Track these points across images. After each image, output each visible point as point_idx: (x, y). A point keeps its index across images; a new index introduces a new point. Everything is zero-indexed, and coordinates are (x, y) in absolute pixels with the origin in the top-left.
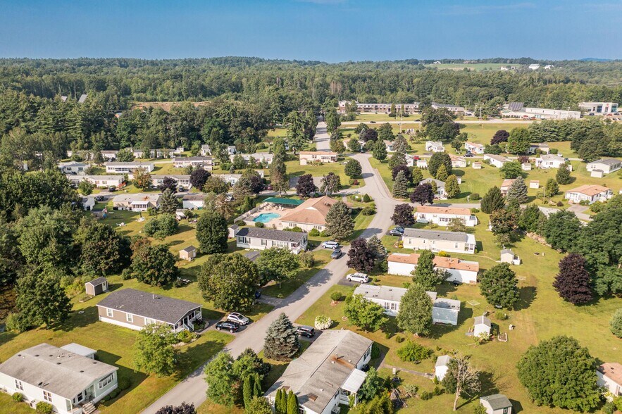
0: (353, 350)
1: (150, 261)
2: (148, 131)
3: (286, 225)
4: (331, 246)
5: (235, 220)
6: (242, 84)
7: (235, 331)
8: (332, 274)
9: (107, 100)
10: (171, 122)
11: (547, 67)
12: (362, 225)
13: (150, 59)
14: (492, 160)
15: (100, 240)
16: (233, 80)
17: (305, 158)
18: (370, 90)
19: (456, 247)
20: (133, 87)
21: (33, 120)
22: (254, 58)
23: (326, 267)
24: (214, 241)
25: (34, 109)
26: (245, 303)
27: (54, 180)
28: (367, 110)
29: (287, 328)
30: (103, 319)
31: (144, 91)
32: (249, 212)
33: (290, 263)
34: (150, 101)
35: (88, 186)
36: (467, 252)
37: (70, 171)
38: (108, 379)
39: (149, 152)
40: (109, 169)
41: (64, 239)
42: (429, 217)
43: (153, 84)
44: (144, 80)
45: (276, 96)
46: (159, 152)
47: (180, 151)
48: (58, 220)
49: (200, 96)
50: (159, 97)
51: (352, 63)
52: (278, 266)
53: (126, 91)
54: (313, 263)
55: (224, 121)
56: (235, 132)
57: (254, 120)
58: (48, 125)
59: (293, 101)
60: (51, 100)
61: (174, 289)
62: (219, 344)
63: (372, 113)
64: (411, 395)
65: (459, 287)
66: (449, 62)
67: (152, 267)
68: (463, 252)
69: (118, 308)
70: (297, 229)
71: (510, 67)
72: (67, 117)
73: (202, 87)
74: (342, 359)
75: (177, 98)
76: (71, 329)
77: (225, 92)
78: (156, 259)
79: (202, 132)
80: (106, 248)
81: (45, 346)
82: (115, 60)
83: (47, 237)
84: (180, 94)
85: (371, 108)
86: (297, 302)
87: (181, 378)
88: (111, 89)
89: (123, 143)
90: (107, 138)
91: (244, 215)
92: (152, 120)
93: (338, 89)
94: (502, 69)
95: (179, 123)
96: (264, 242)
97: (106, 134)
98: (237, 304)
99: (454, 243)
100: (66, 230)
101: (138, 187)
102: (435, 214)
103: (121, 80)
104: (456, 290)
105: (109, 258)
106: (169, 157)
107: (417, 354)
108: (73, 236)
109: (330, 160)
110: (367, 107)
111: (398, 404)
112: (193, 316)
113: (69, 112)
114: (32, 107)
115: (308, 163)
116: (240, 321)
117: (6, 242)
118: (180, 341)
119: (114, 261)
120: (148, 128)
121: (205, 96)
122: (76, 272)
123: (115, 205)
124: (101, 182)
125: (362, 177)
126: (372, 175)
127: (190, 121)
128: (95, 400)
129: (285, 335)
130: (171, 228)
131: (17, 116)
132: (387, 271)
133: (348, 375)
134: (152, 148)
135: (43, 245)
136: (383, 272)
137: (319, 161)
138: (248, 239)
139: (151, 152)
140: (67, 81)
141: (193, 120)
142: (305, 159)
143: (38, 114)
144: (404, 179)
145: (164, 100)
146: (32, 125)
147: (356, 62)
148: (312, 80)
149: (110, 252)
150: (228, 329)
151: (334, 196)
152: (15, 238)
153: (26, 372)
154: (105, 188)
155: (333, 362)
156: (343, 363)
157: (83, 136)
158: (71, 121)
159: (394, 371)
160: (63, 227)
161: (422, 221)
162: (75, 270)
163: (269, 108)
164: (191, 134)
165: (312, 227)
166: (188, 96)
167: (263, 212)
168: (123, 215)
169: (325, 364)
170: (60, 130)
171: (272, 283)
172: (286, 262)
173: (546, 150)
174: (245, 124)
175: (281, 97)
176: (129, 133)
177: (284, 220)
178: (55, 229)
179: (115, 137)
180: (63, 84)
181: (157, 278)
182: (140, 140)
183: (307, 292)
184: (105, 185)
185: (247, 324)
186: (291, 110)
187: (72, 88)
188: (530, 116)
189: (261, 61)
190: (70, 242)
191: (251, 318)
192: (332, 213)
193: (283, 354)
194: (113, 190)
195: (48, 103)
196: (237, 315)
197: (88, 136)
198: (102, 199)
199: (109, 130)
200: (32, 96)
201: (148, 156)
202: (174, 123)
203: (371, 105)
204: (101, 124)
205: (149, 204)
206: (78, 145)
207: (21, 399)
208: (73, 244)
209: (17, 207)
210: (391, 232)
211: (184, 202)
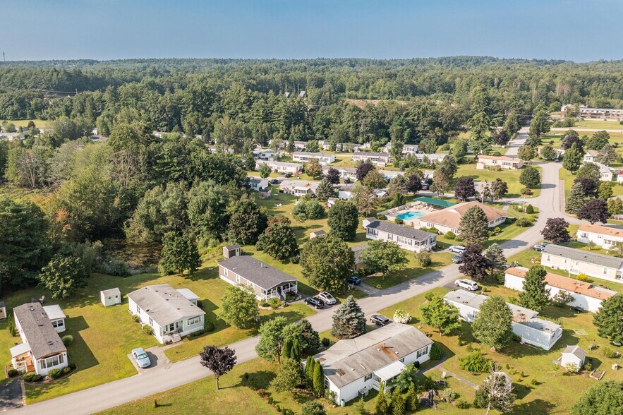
0: (407, 344)
1: (272, 235)
2: (340, 126)
3: (424, 224)
4: (458, 251)
5: (378, 214)
6: (454, 84)
7: (319, 307)
8: (443, 277)
9: (320, 97)
10: (362, 119)
12: (507, 236)
13: (378, 59)
15: (243, 214)
16: (447, 80)
17: (485, 161)
18: (609, 93)
19: (605, 273)
20: (348, 86)
21: (248, 112)
22: (486, 57)
23: (443, 269)
24: (342, 229)
25: (249, 102)
26: (335, 284)
27: (230, 160)
28: (593, 115)
29: (352, 311)
30: (222, 277)
31: (357, 89)
32: (397, 208)
33: (393, 257)
34: (360, 99)
35: (266, 170)
36: (617, 281)
37: (264, 157)
38: (196, 319)
39: (335, 145)
40: (295, 157)
41: (218, 208)
42: (593, 237)
43: (366, 82)
44: (359, 79)
45: (481, 97)
46: (345, 146)
47: (367, 146)
48: (218, 193)
49: (409, 95)
50: (369, 96)
51: (604, 62)
52: (380, 258)
53: (342, 89)
54: (429, 263)
55: (413, 120)
56: (422, 132)
57: (444, 120)
58: (259, 116)
59: (501, 103)
60: (265, 95)
61: (291, 264)
62: (300, 315)
63: (601, 120)
64: (447, 400)
65: (580, 315)
67: (273, 241)
68: (614, 280)
69: (231, 269)
70: (434, 230)
72: (274, 110)
73: (413, 87)
74: (389, 350)
75: (386, 96)
76: (197, 280)
77: (435, 91)
78: (278, 234)
79: (390, 130)
80: (247, 221)
81: (167, 286)
82: (346, 60)
83: (205, 205)
84: (390, 93)
85: (600, 114)
86: (392, 295)
87: (253, 334)
88: (328, 86)
89: (318, 136)
90: (304, 130)
91: (390, 211)
92: (346, 116)
93: (565, 91)
95: (369, 120)
96: (390, 236)
97: (304, 127)
98: (328, 284)
99: (602, 268)
100: (221, 201)
101: (309, 175)
102: (601, 235)
103: (338, 78)
104: (574, 316)
105: (249, 230)
106: (353, 151)
107: (478, 365)
108: (227, 207)
109: (511, 167)
110: (595, 112)
111: (426, 404)
112: (288, 288)
113: (276, 106)
114: (249, 100)
115: (485, 167)
116: (327, 300)
117: (179, 206)
118: (269, 306)
119: (252, 232)
120: (341, 123)
121: (414, 95)
122: (224, 238)
123: (281, 189)
124: (282, 168)
125: (540, 187)
126: (554, 186)
127: (381, 118)
128: (183, 334)
129: (348, 317)
130: (316, 213)
131: (238, 107)
132: (503, 284)
133: (387, 364)
134: (340, 142)
135: (202, 211)
136: (499, 284)
137: (498, 166)
138: (377, 232)
139: (338, 146)
140: (293, 79)
141: (384, 117)
142: (482, 163)
143: (252, 106)
144: (581, 192)
145: (373, 98)
146: (247, 115)
147: (609, 60)
148: (538, 81)
149: (249, 225)
150: (314, 305)
151: (496, 203)
152: (186, 204)
153: (145, 300)
154: (284, 174)
155: (378, 350)
156: (389, 353)
157: (284, 127)
158: (276, 114)
159: (444, 375)
160: (219, 199)
161: (584, 240)
162: (223, 236)
163: (469, 109)
164: (380, 131)
165: (449, 229)
166: (397, 95)
167: (411, 210)
168: (286, 198)
169: (370, 349)
170: (266, 122)
171: (380, 274)
172: (388, 255)
174: (434, 124)
175: (488, 98)
176: (324, 127)
177: (423, 219)
178: (214, 199)
179: (312, 130)
180: (289, 82)
181: (277, 252)
182: (332, 134)
183: (407, 287)
184: (284, 171)
185: (333, 304)
186: (496, 112)
187: (296, 85)
189: (494, 60)
190: (223, 212)
191: (340, 300)
192: (466, 217)
193: (345, 335)
194: (289, 176)
195: (262, 97)
196: (326, 294)
197: (288, 128)
198: (276, 182)
199: (308, 124)
200: (250, 91)
201: (334, 149)
202: (364, 120)
203: (600, 111)
204: (302, 117)
205: (309, 191)
206: (279, 135)
207: (138, 320)
208: (225, 214)
209: (197, 179)
210: (535, 246)
211: (340, 192)
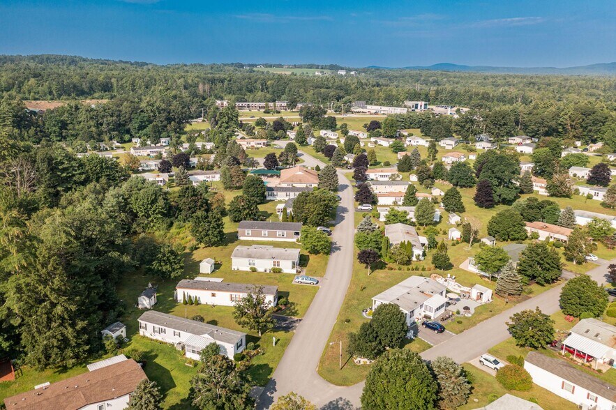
8: (347, 208)
11: (353, 73)
14: (378, 141)
16: (101, 79)
30: (242, 238)
42: (372, 176)
46: (102, 145)
49: (73, 95)
63: (247, 111)
66: (271, 66)
69: (255, 229)
71: (323, 72)
74: (410, 233)
75: (49, 97)
84: (51, 93)
85: (244, 107)
87: (328, 254)
93: (206, 90)
94: (317, 73)
95: (110, 119)
96: (288, 194)
102: (376, 173)
109: (262, 146)
110: (241, 105)
120: (78, 123)
126: (302, 154)
137: (253, 146)
138: (275, 194)
141: (120, 116)
153: (253, 255)
155: (406, 234)
164: (121, 129)
173: (406, 134)
177: (284, 182)
182: (73, 135)
183: (343, 216)
188: (373, 112)
189: (84, 60)
203: (244, 104)
205: (164, 180)
